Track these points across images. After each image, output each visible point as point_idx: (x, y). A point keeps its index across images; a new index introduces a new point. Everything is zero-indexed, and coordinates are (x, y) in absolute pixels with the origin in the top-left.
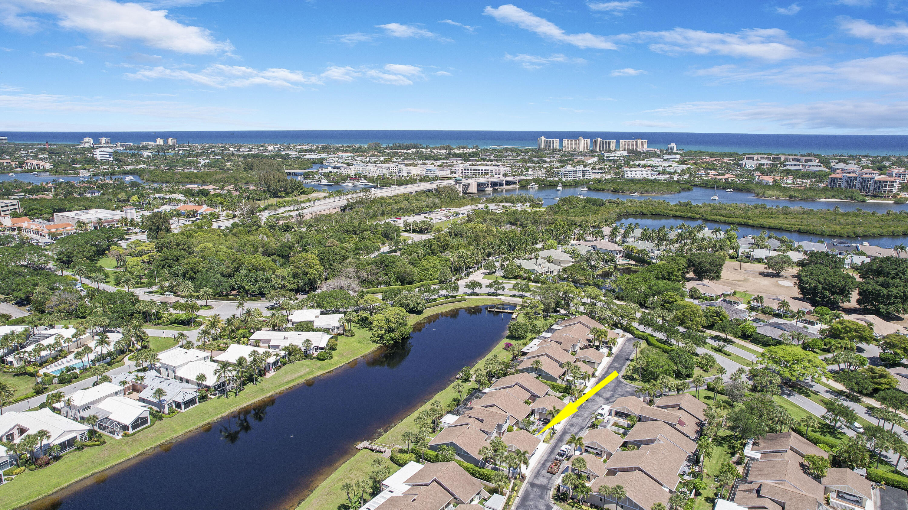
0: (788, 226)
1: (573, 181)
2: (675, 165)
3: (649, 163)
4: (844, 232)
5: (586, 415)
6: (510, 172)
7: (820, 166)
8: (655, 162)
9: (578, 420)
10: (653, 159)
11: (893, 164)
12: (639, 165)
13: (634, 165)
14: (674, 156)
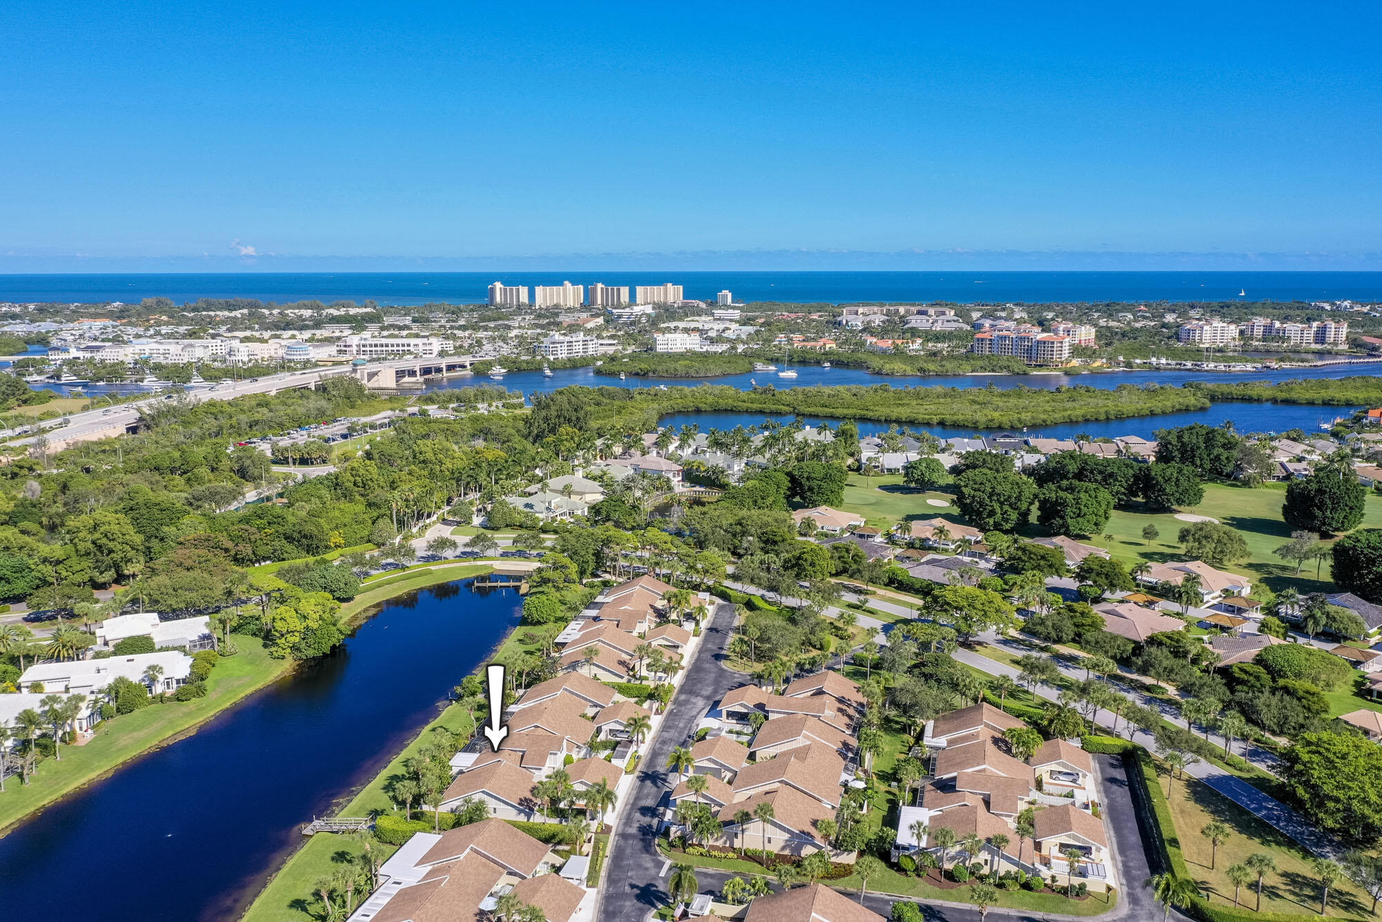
0: (927, 417)
1: (569, 360)
2: (734, 326)
3: (693, 325)
4: (1005, 421)
5: (681, 725)
6: (451, 349)
7: (957, 321)
8: (703, 322)
9: (672, 734)
10: (697, 318)
11: (1057, 316)
12: (676, 329)
13: (668, 330)
14: (730, 311)
